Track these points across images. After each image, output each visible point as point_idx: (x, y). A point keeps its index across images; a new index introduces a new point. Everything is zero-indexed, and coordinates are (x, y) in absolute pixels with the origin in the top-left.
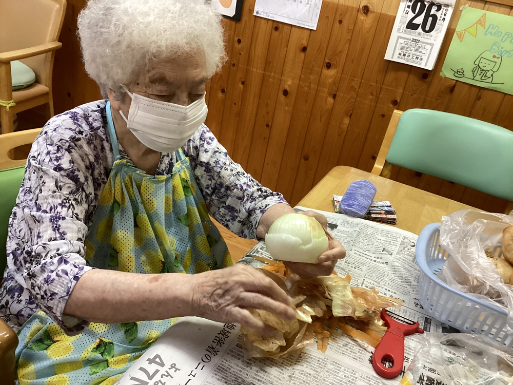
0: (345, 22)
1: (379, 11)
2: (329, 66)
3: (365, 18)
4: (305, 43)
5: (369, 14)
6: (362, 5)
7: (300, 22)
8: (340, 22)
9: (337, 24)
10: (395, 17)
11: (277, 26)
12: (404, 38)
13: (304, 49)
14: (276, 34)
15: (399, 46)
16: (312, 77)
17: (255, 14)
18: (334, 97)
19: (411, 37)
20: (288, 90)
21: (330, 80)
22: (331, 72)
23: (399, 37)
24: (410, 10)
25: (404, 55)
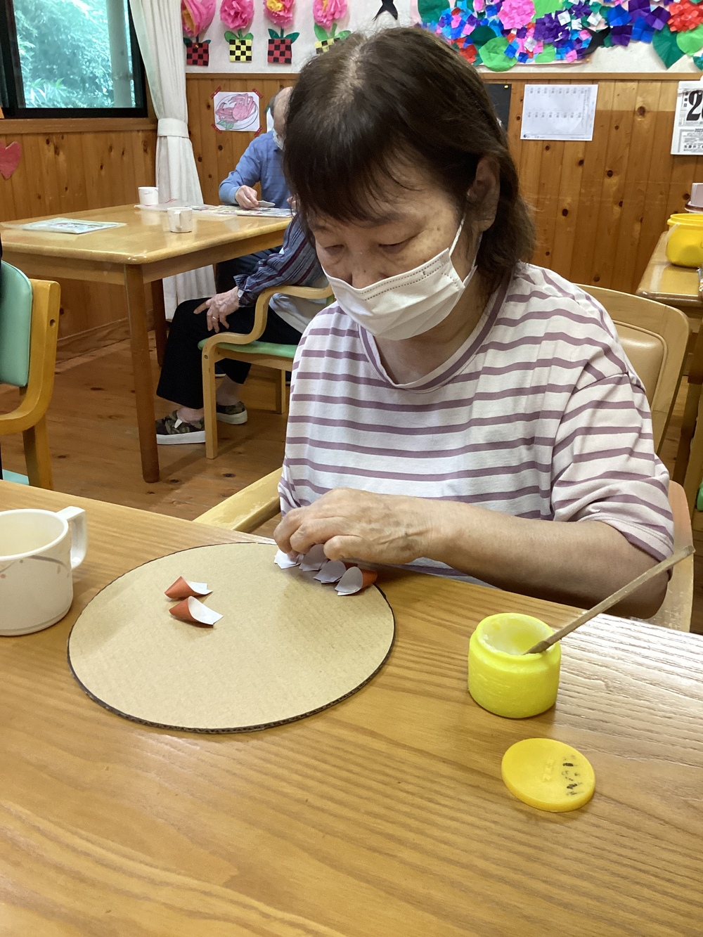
0: (621, 127)
1: (656, 110)
2: (610, 174)
3: (643, 119)
4: (580, 156)
5: (646, 114)
6: (637, 107)
7: (574, 136)
8: (617, 128)
9: (614, 130)
10: (674, 113)
11: (548, 145)
12: (686, 131)
13: (581, 163)
14: (548, 153)
15: (683, 139)
16: (593, 190)
17: (522, 138)
18: (621, 204)
19: (694, 128)
20: (567, 208)
21: (614, 189)
22: (614, 180)
23: (682, 131)
24: (688, 102)
25: (690, 147)
